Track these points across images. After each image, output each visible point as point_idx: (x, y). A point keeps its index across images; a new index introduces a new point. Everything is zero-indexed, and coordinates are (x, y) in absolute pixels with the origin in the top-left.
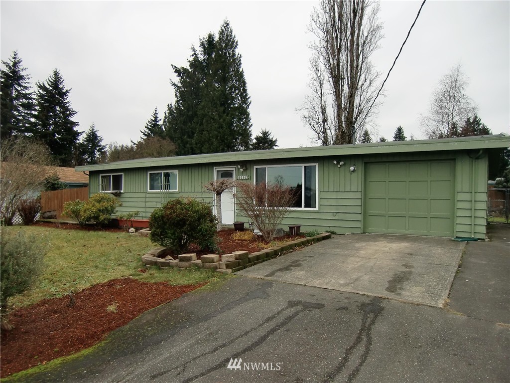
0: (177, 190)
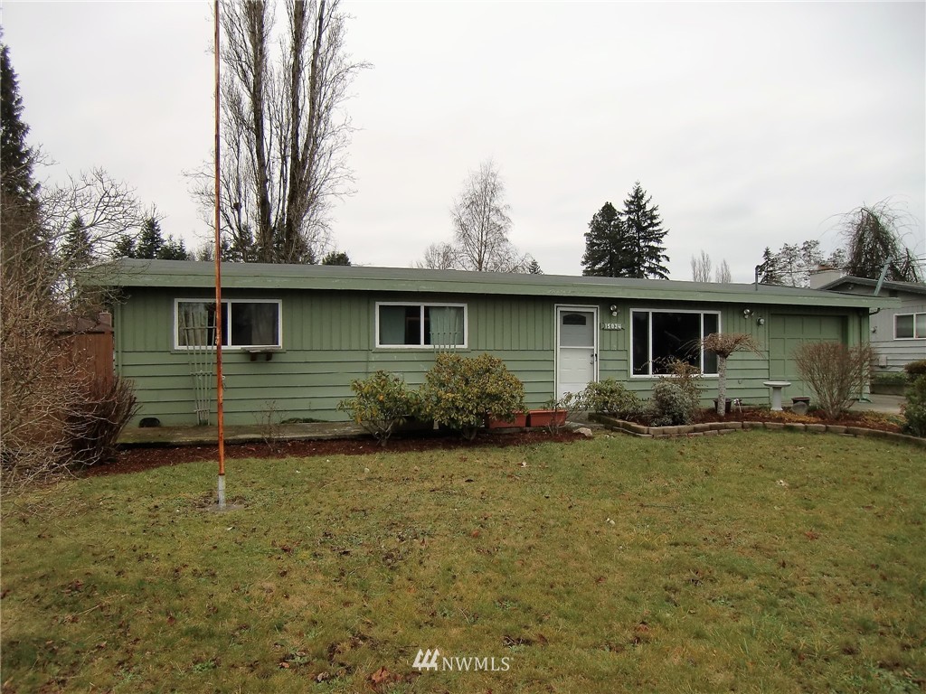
0: (465, 346)
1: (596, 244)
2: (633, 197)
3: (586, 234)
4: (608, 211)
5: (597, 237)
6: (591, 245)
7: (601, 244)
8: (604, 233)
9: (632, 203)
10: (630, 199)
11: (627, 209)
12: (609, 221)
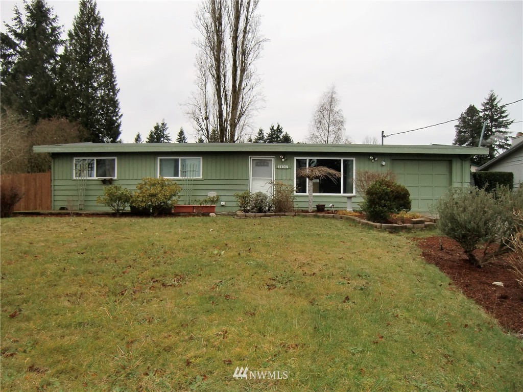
0: (201, 177)
1: (462, 132)
2: (488, 100)
3: (456, 126)
4: (472, 110)
5: (464, 127)
6: (460, 132)
7: (466, 132)
8: (468, 124)
9: (487, 104)
10: (486, 101)
11: (483, 108)
12: (472, 117)
